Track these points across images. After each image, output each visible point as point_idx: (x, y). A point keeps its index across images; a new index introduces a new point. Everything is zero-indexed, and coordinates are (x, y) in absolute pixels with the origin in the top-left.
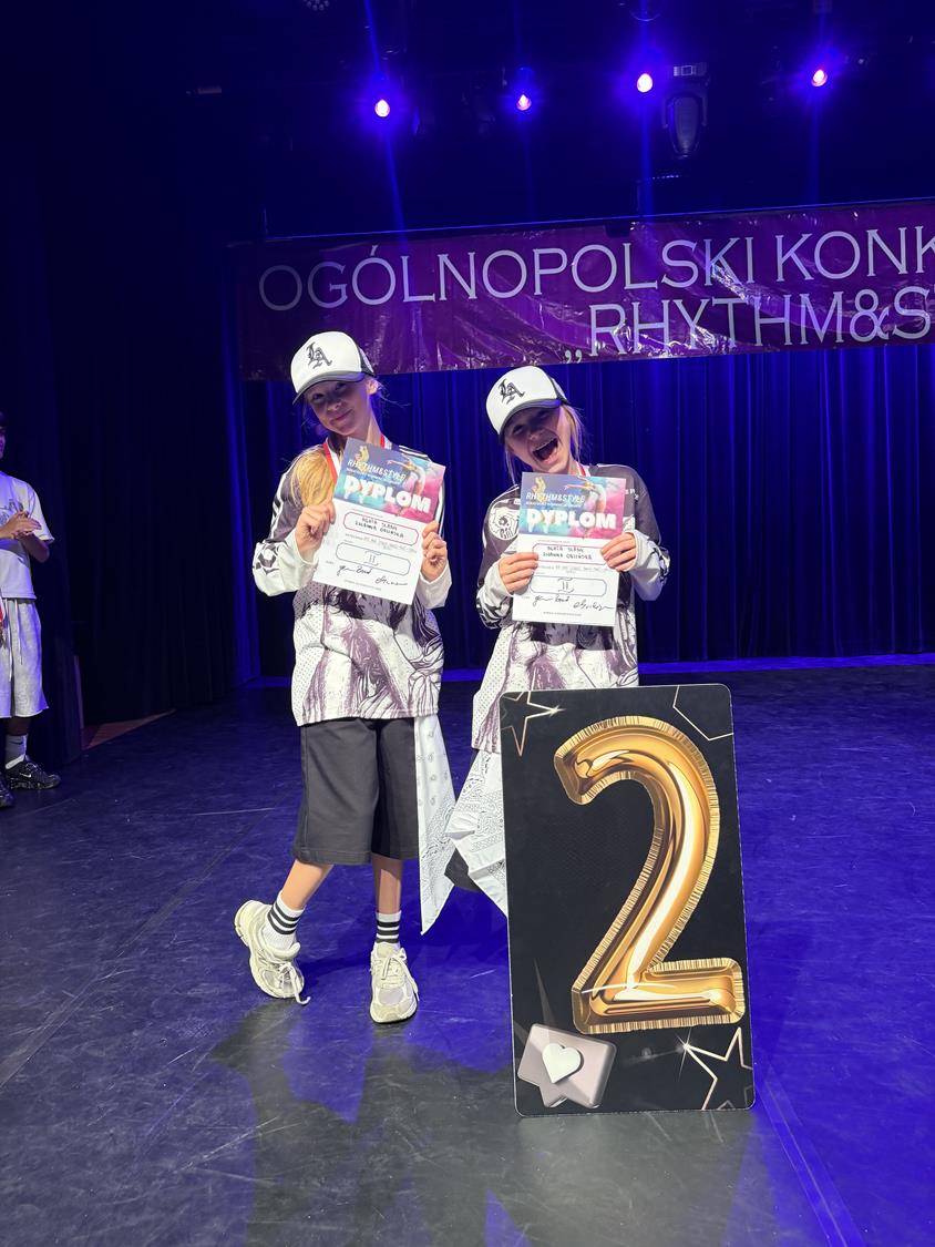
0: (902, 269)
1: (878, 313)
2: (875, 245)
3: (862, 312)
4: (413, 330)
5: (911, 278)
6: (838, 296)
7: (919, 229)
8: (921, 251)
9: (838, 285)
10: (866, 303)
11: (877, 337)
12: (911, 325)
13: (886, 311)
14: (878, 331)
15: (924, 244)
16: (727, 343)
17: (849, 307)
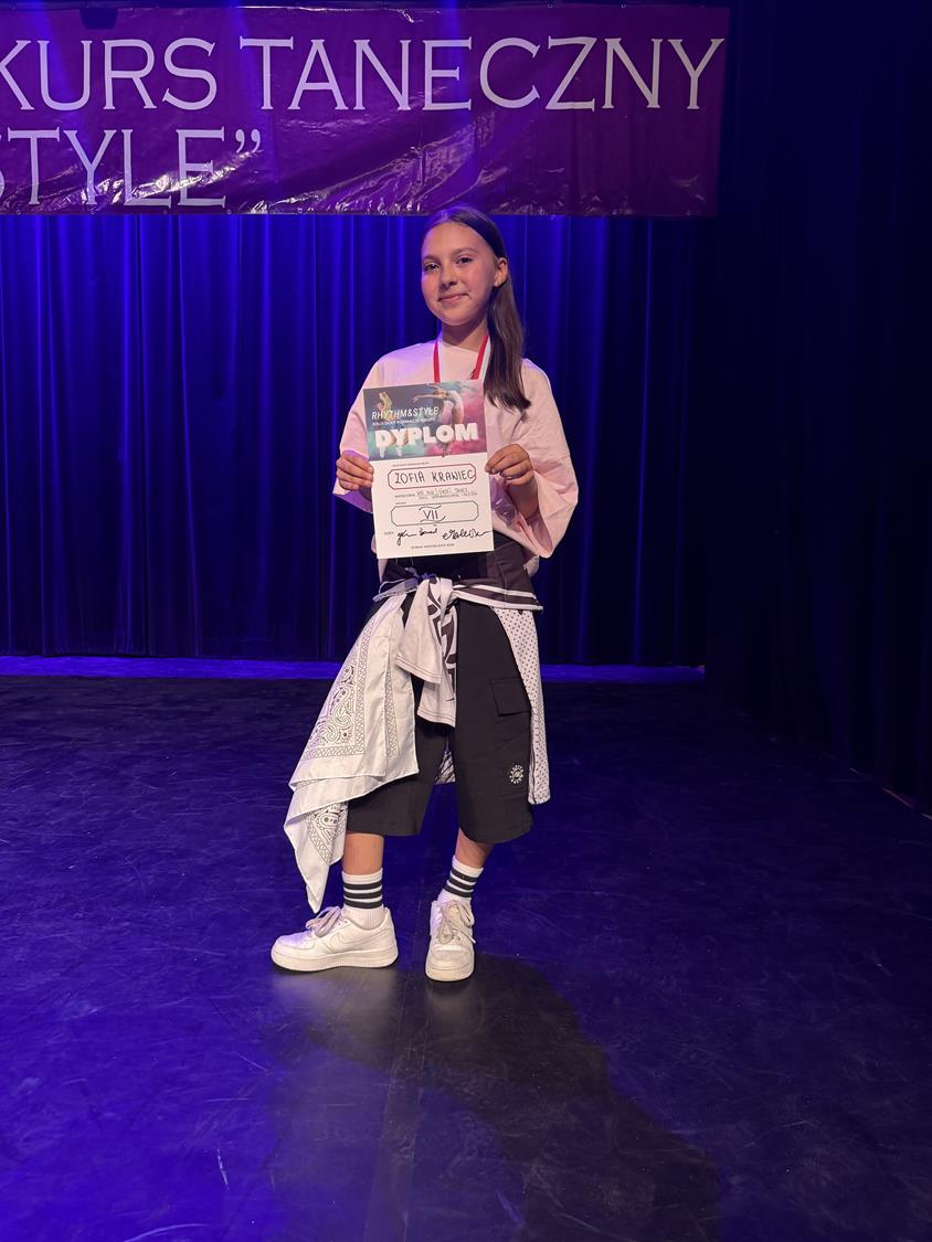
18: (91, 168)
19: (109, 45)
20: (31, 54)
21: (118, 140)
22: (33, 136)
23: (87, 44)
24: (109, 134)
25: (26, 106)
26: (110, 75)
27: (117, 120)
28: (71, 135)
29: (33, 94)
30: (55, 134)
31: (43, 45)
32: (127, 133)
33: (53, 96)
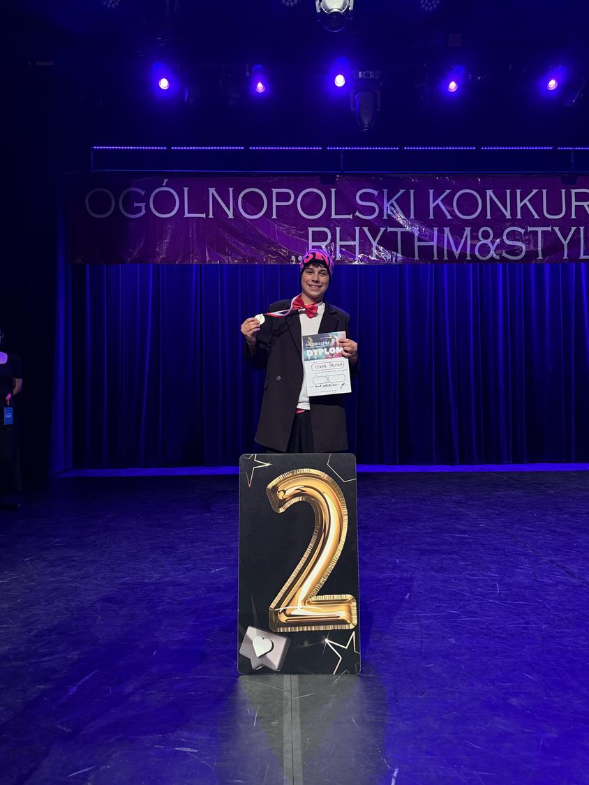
0: (508, 216)
1: (493, 242)
2: (491, 199)
3: (483, 241)
4: (190, 236)
5: (513, 221)
6: (468, 230)
7: (518, 191)
8: (519, 205)
9: (468, 223)
10: (486, 235)
11: (492, 257)
12: (513, 251)
13: (498, 242)
14: (492, 253)
15: (522, 200)
16: (397, 257)
17: (474, 237)
18: (565, 243)
19: (573, 191)
20: (539, 196)
21: (577, 232)
22: (539, 229)
23: (563, 191)
24: (573, 229)
25: (536, 217)
26: (574, 203)
27: (576, 223)
28: (556, 229)
29: (539, 212)
30: (549, 229)
31: (544, 191)
32: (582, 228)
33: (548, 213)
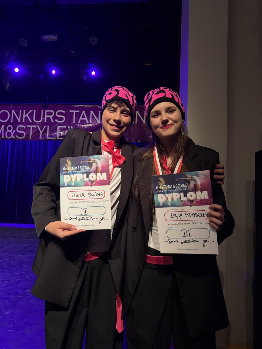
0: (19, 121)
1: (12, 131)
2: (14, 114)
3: (8, 131)
5: (21, 123)
6: (3, 126)
7: (24, 111)
8: (24, 116)
9: (3, 123)
10: (10, 128)
11: (12, 137)
12: (21, 135)
13: (14, 131)
14: (12, 136)
15: (25, 114)
17: (5, 130)
19: (46, 111)
21: (46, 128)
22: (31, 126)
23: (42, 111)
26: (46, 116)
27: (46, 124)
29: (32, 120)
30: (35, 126)
31: (35, 111)
32: (48, 126)
33: (36, 120)
